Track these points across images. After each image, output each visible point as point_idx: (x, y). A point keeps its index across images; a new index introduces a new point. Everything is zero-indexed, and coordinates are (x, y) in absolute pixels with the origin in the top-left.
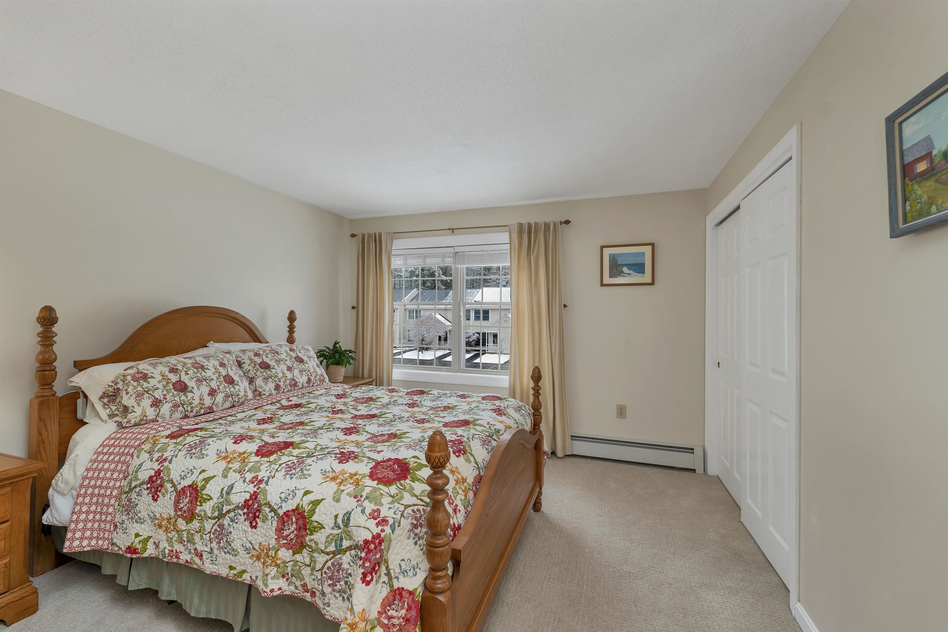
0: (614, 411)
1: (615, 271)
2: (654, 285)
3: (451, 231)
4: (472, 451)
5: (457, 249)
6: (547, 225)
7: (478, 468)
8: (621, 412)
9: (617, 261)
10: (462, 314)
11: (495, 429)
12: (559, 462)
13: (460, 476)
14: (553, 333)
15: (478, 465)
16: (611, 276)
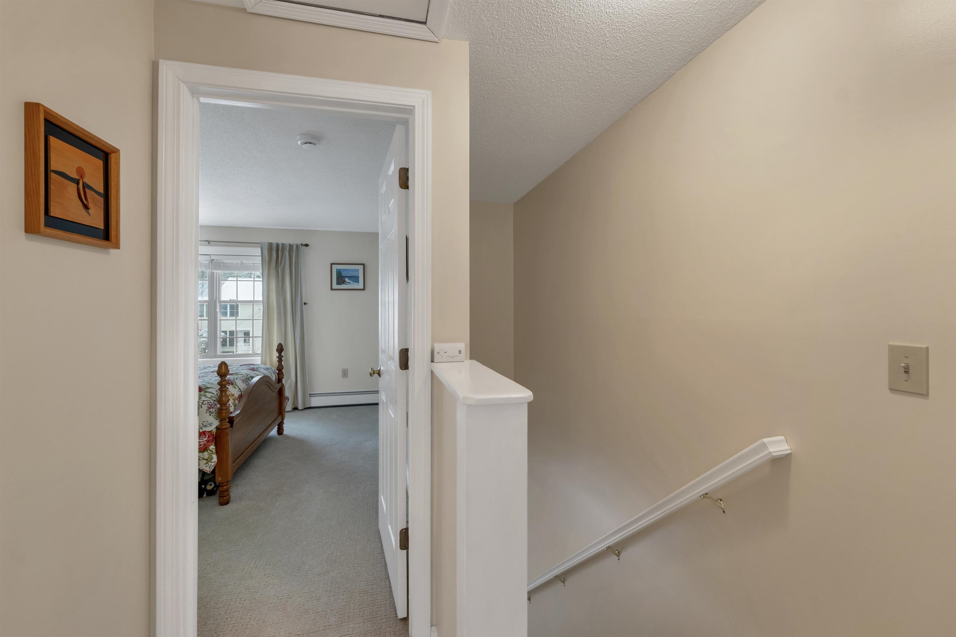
0: (340, 374)
1: (340, 280)
2: (364, 290)
3: (207, 242)
4: (236, 384)
5: (212, 257)
6: (291, 246)
7: (241, 391)
8: (345, 373)
9: (341, 274)
10: (218, 310)
11: (250, 376)
12: (301, 412)
13: (230, 393)
14: (296, 324)
15: (240, 390)
16: (338, 284)
